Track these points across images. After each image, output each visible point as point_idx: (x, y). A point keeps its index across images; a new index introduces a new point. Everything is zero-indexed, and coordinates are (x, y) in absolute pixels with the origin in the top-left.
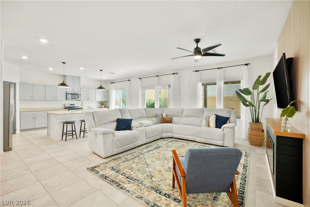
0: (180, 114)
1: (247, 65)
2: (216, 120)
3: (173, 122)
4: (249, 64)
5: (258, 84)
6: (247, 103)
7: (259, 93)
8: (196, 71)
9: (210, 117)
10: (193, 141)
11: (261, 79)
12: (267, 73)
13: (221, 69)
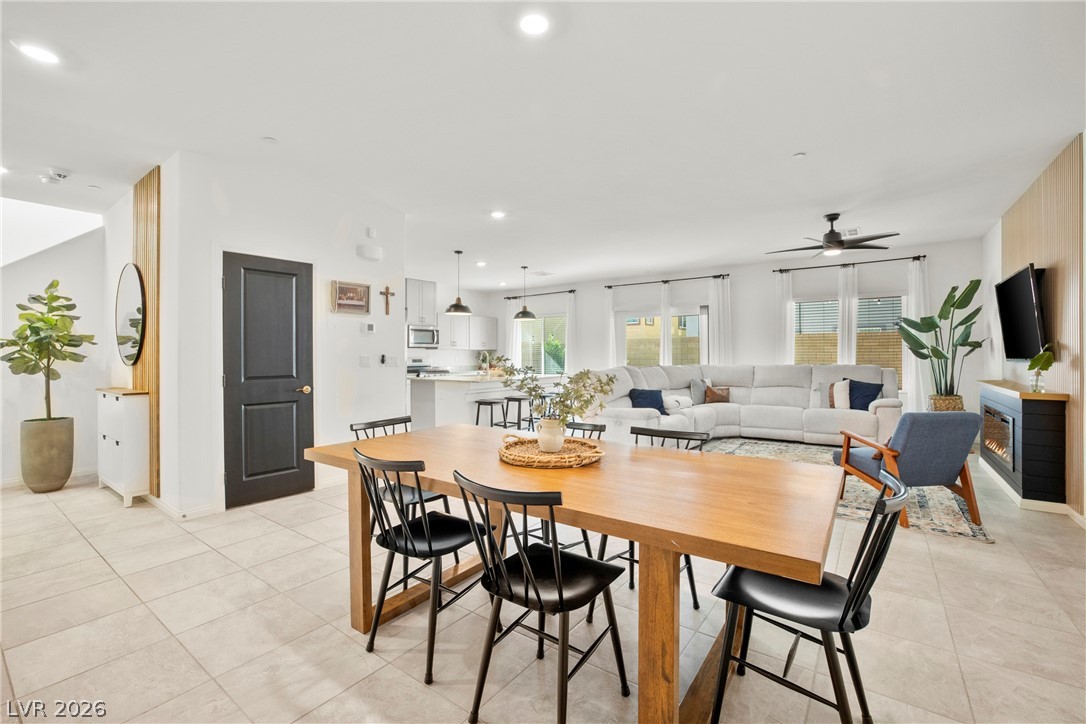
0: (749, 379)
1: (917, 258)
2: (851, 390)
3: (730, 399)
4: (925, 256)
5: (952, 306)
6: (925, 351)
7: (956, 327)
8: (781, 271)
9: (832, 385)
10: (794, 442)
11: (958, 294)
12: (971, 282)
13: (851, 268)
